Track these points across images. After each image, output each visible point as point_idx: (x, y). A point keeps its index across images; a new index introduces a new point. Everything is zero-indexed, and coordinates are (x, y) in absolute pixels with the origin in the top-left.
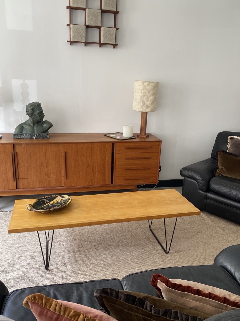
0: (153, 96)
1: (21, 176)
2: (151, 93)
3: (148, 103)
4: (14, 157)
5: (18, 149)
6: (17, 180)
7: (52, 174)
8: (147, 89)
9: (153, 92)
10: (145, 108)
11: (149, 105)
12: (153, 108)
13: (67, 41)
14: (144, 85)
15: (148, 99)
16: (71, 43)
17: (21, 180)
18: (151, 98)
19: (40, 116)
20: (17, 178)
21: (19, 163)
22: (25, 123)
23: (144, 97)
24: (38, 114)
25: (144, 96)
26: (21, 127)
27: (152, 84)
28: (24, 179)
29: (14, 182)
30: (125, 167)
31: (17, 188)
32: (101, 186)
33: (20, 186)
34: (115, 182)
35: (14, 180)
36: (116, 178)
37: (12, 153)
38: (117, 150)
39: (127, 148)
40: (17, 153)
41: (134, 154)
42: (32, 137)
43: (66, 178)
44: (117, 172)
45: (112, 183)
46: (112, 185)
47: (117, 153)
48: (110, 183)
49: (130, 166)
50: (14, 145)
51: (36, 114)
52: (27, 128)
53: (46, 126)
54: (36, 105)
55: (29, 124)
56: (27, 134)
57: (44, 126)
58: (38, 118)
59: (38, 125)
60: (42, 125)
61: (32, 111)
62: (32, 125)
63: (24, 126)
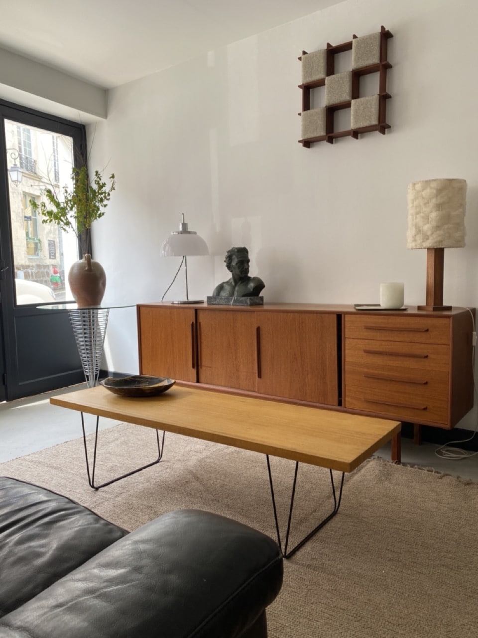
0: (439, 210)
1: (203, 364)
2: (431, 205)
3: (427, 228)
4: (196, 329)
5: (202, 317)
6: (200, 367)
7: (241, 365)
8: (423, 198)
9: (438, 203)
10: (422, 241)
11: (429, 233)
12: (439, 239)
13: (299, 141)
14: (416, 188)
15: (427, 218)
16: (307, 143)
17: (204, 368)
18: (434, 215)
19: (239, 268)
20: (200, 364)
21: (202, 341)
22: (227, 282)
23: (418, 216)
24: (237, 264)
25: (417, 213)
26: (221, 288)
27: (433, 185)
28: (208, 367)
29: (194, 371)
30: (366, 370)
31: (198, 381)
32: (318, 405)
33: (202, 377)
34: (347, 403)
35: (193, 367)
36: (347, 394)
37: (193, 323)
38: (346, 330)
39: (368, 328)
40: (200, 323)
41: (384, 343)
42: (229, 302)
43: (260, 376)
44: (348, 378)
45: (340, 404)
46: (339, 408)
47: (346, 336)
48: (336, 402)
49: (376, 372)
50: (196, 310)
51: (234, 264)
52: (228, 288)
53: (252, 285)
54: (236, 250)
55: (231, 283)
56: (223, 297)
57: (249, 286)
58: (237, 271)
59: (242, 283)
60: (247, 284)
61: (230, 259)
62: (233, 284)
63: (225, 285)
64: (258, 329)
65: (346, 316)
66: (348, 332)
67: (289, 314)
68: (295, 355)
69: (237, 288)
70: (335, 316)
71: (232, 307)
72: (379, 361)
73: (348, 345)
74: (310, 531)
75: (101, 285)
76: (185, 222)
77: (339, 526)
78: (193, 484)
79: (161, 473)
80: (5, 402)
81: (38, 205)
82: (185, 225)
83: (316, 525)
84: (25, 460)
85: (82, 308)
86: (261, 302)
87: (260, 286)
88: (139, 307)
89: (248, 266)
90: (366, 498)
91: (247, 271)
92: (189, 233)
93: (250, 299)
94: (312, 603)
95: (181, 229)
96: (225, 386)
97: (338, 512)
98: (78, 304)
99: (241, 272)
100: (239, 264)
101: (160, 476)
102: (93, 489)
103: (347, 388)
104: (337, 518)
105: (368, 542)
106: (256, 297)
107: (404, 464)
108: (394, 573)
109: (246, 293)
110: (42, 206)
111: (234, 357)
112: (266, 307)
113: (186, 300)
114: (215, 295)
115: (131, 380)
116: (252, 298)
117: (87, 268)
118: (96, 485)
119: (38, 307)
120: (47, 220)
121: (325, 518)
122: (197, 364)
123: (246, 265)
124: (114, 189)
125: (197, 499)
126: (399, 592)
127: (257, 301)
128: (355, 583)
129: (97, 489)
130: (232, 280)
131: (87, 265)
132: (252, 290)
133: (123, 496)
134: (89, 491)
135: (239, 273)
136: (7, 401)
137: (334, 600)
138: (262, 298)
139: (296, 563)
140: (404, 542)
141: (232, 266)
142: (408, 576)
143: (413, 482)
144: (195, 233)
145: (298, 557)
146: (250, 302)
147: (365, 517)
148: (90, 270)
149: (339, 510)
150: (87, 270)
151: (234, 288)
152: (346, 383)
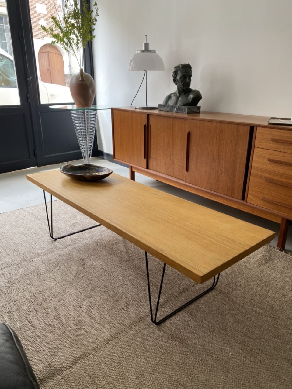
1: (152, 156)
4: (147, 129)
5: (152, 120)
6: (149, 158)
7: (176, 160)
17: (151, 159)
19: (182, 81)
20: (149, 156)
22: (174, 93)
24: (180, 78)
26: (169, 97)
28: (154, 159)
29: (145, 160)
30: (267, 175)
31: (148, 168)
32: (226, 197)
33: (150, 166)
34: (248, 199)
35: (145, 158)
36: (249, 192)
37: (145, 125)
38: (256, 140)
39: (274, 140)
40: (150, 125)
41: (286, 155)
42: (172, 109)
43: (187, 170)
44: (252, 180)
45: (243, 199)
46: (242, 202)
47: (255, 146)
48: (240, 197)
49: (276, 178)
50: (148, 115)
51: (178, 78)
52: (173, 98)
53: (191, 96)
54: (181, 67)
55: (177, 94)
56: (169, 106)
57: (189, 98)
58: (180, 84)
59: (185, 94)
60: (188, 95)
61: (175, 74)
62: (178, 95)
63: (172, 95)
64: (189, 134)
65: (258, 128)
66: (257, 143)
67: (213, 123)
68: (214, 157)
69: (180, 99)
70: (249, 128)
71: (175, 114)
72: (280, 169)
73: (257, 153)
74: (186, 301)
75: (90, 91)
76: (147, 42)
77: (211, 301)
78: (120, 244)
79: (103, 232)
80: (36, 167)
81: (48, 29)
82: (147, 45)
83: (193, 297)
84: (25, 211)
85: (79, 109)
86: (198, 111)
87: (198, 97)
88: (113, 110)
89: (191, 80)
90: (243, 278)
91: (189, 84)
92: (150, 51)
93: (188, 108)
94: (159, 373)
95: (144, 48)
96: (164, 174)
97: (215, 287)
98: (77, 105)
99: (184, 85)
100: (182, 78)
101: (101, 235)
102: (53, 239)
103: (250, 187)
104: (212, 294)
105: (228, 322)
106: (195, 106)
107: (287, 252)
108: (239, 358)
109: (186, 103)
110: (50, 30)
111: (171, 154)
112: (202, 116)
113: (146, 107)
114: (164, 103)
115: (83, 166)
116: (190, 107)
117: (80, 79)
118: (54, 237)
119: (50, 107)
120: (55, 41)
121: (203, 292)
122: (147, 155)
123: (188, 80)
124: (98, 15)
125: (116, 258)
126: (236, 378)
127: (194, 110)
128: (201, 360)
129: (56, 239)
130: (177, 92)
131: (80, 77)
132: (191, 101)
133: (71, 246)
134: (49, 241)
135: (182, 86)
136: (37, 167)
137: (177, 373)
138: (199, 108)
139: (162, 330)
140: (259, 327)
141: (177, 79)
142: (250, 362)
143: (288, 269)
144: (154, 52)
145: (167, 324)
146: (188, 111)
147: (235, 297)
148: (83, 80)
149: (217, 286)
150: (81, 81)
151: (178, 98)
152: (250, 184)
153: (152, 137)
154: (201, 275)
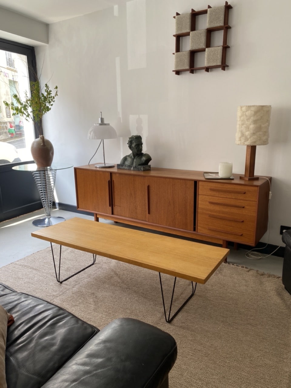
0: (255, 124)
1: (116, 204)
2: (251, 120)
3: (247, 133)
4: (111, 184)
5: (115, 178)
6: (113, 206)
7: (138, 206)
8: (246, 116)
9: (254, 119)
10: (244, 141)
11: (249, 137)
12: (254, 140)
13: (173, 71)
14: (242, 110)
15: (248, 128)
16: (178, 73)
17: (116, 207)
18: (252, 126)
19: (136, 148)
20: (113, 204)
21: (115, 191)
22: (129, 156)
23: (243, 126)
24: (135, 146)
25: (243, 125)
26: (125, 159)
27: (253, 109)
28: (118, 206)
29: (110, 208)
30: (210, 213)
31: (113, 214)
32: (182, 230)
33: (115, 212)
34: (198, 230)
35: (110, 206)
36: (198, 225)
37: (109, 181)
38: (199, 190)
39: (212, 190)
40: (113, 181)
41: (220, 198)
42: (130, 168)
43: (149, 213)
44: (200, 217)
45: (194, 230)
46: (194, 232)
47: (199, 194)
48: (192, 229)
49: (215, 214)
50: (111, 174)
51: (133, 145)
52: (129, 160)
53: (144, 159)
54: (135, 138)
55: (132, 156)
56: (127, 165)
57: (142, 159)
58: (136, 150)
59: (138, 157)
60: (141, 158)
61: (131, 143)
62: (133, 157)
63: (127, 157)
64: (148, 187)
65: (200, 182)
66: (200, 191)
67: (167, 179)
68: (170, 202)
69: (135, 160)
70: (193, 182)
71: (132, 172)
72: (217, 208)
73: (200, 198)
74: (180, 306)
75: (51, 154)
76: (103, 117)
77: (195, 302)
78: (114, 278)
79: (96, 271)
81: (9, 104)
82: (102, 120)
83: (183, 302)
84: (16, 264)
85: (40, 169)
86: (149, 169)
87: (149, 159)
88: (76, 169)
89: (142, 147)
90: (209, 285)
91: (141, 150)
92: (105, 124)
93: (143, 167)
94: (183, 348)
95: (100, 122)
96: (128, 217)
97: (195, 294)
99: (138, 151)
100: (136, 146)
101: (96, 273)
102: (59, 283)
103: (199, 222)
104: (194, 298)
105: (211, 312)
106: (146, 166)
107: (229, 263)
108: (224, 329)
109: (141, 163)
110: (12, 105)
111: (134, 202)
112: (153, 173)
113: (104, 166)
114: (122, 163)
116: (144, 166)
117: (42, 144)
118: (60, 281)
120: (15, 113)
121: (188, 298)
122: (112, 204)
123: (140, 146)
124: (57, 95)
125: (118, 288)
126: (227, 340)
127: (147, 168)
128: (204, 336)
129: (61, 283)
130: (132, 155)
131: (42, 142)
132: (144, 162)
133: (77, 286)
134: (57, 284)
135: (137, 152)
137: (194, 346)
138: (150, 166)
139: (174, 325)
140: (229, 311)
141: (132, 147)
142: (231, 330)
143: (233, 274)
144: (109, 124)
145: (175, 321)
146: (143, 169)
147: (209, 297)
148: (44, 145)
149: (195, 293)
150: (43, 146)
151: (133, 160)
152: (198, 219)
153: (115, 190)
154: (204, 279)
